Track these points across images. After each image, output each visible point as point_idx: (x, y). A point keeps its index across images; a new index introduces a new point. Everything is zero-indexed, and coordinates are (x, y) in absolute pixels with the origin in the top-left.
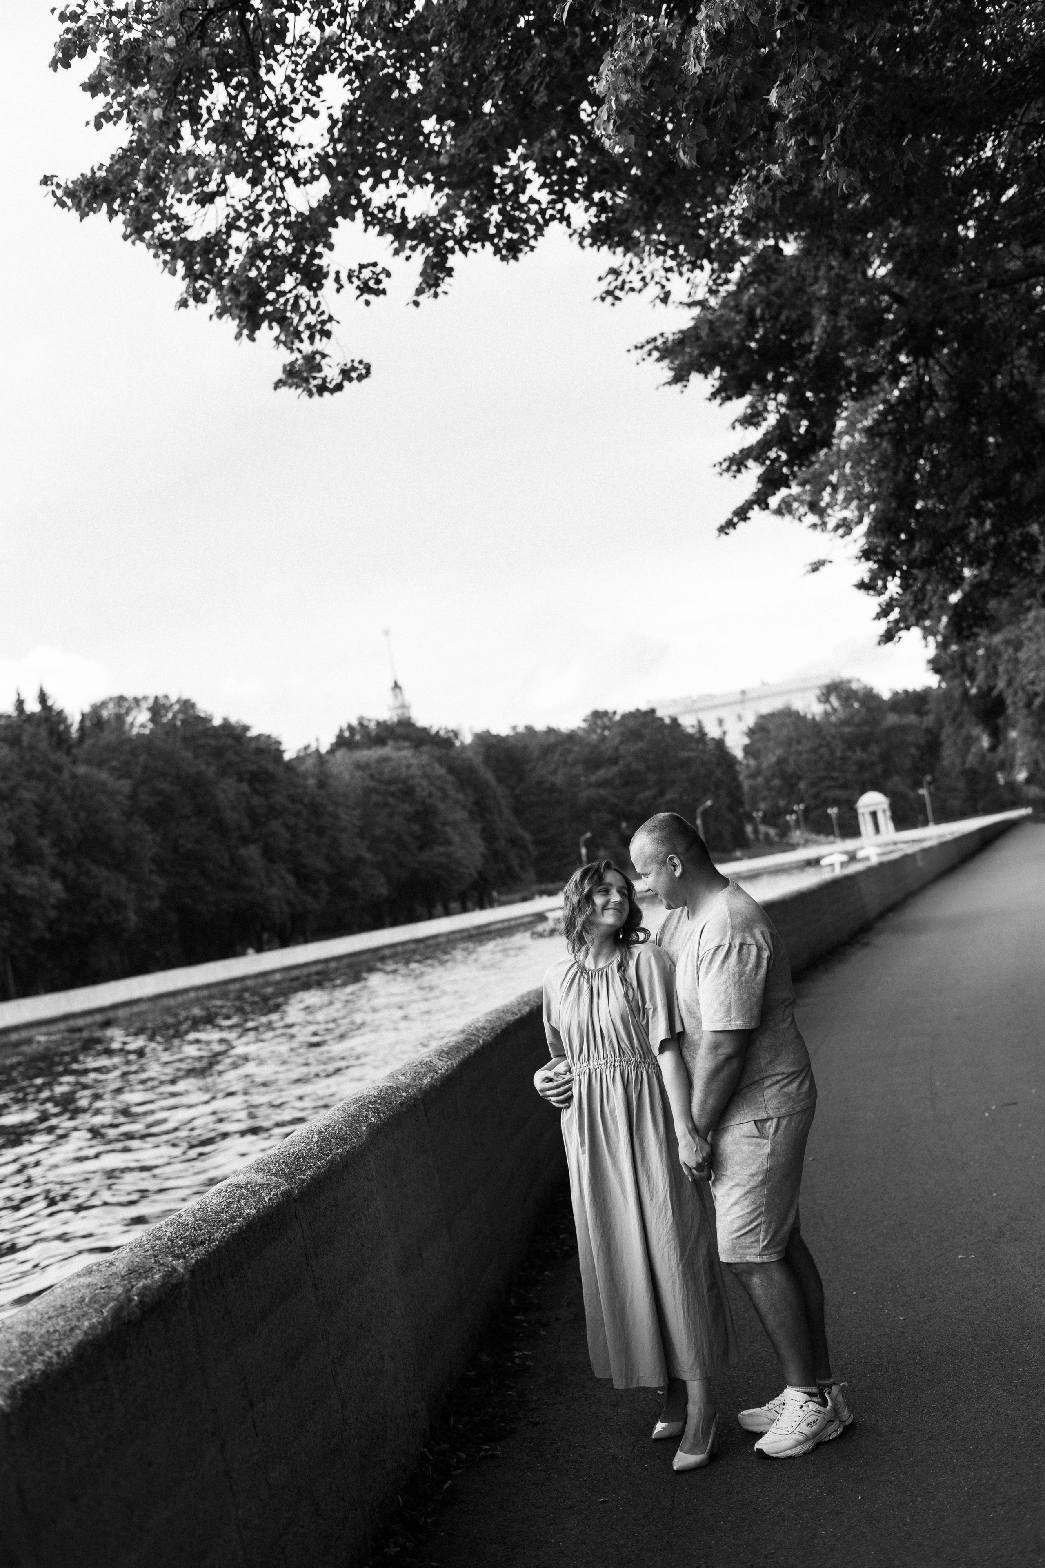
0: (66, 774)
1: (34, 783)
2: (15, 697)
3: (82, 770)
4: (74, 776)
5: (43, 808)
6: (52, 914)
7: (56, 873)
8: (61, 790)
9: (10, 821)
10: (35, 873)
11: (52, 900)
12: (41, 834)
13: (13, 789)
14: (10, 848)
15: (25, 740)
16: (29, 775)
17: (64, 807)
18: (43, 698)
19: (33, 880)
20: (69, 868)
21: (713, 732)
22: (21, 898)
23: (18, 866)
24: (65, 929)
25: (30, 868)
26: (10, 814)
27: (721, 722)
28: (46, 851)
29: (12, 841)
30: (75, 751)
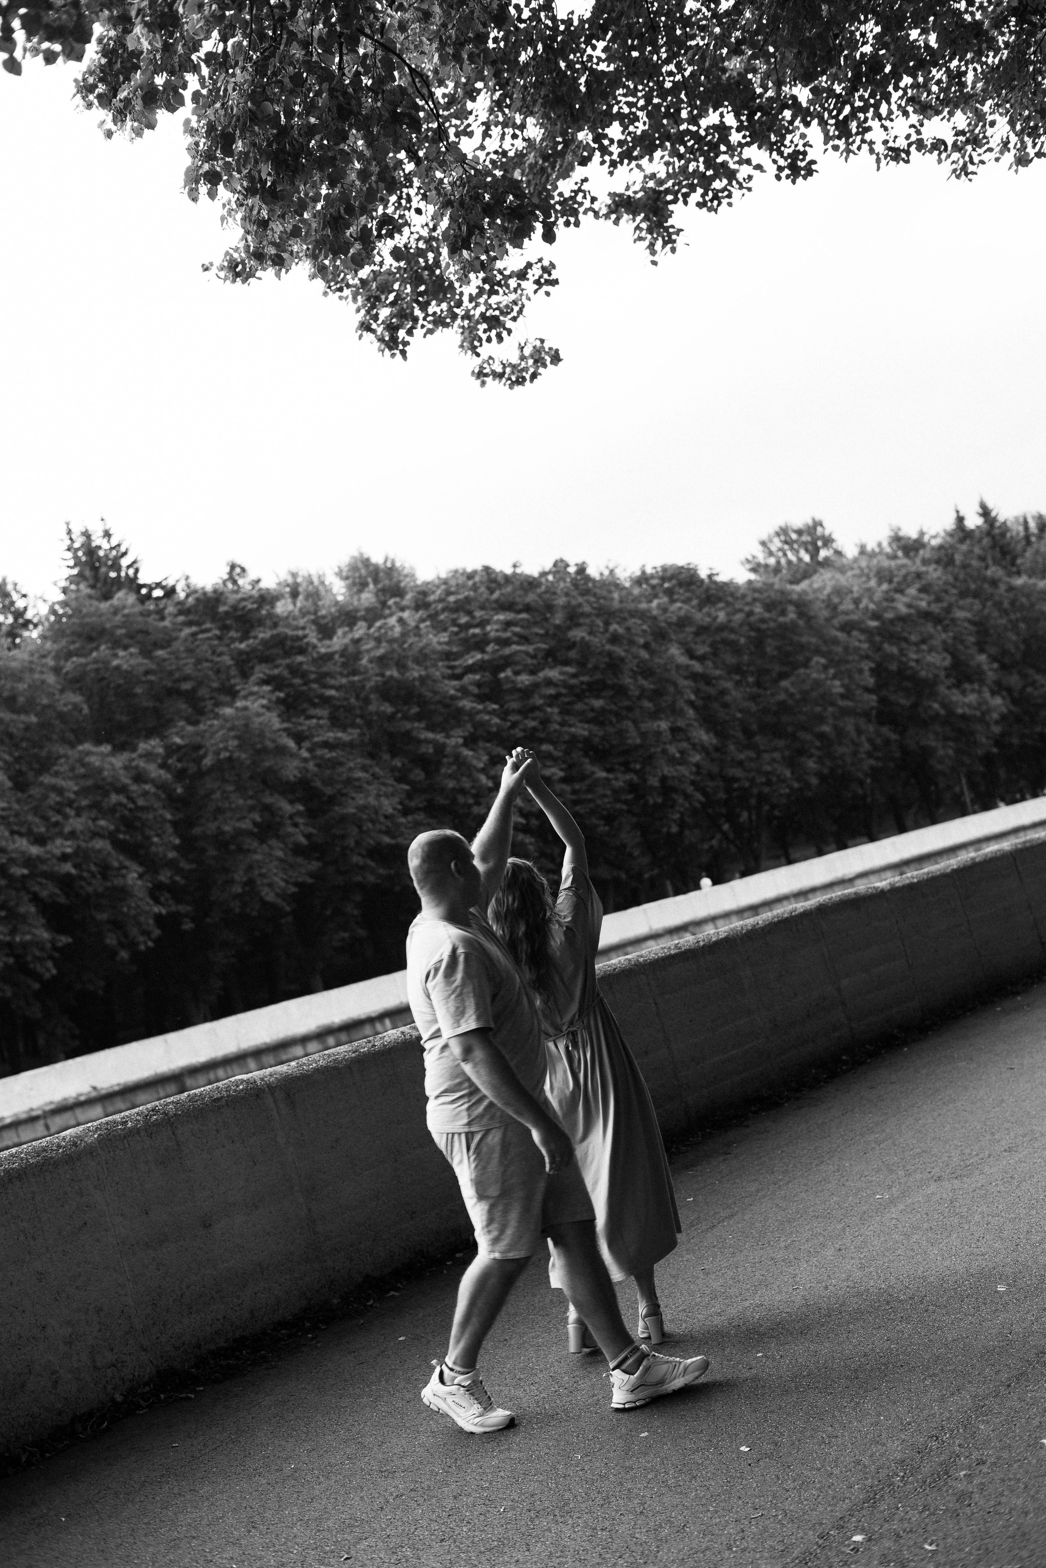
0: (1002, 588)
1: (969, 601)
2: (954, 515)
4: (1011, 589)
5: (981, 627)
6: (997, 730)
7: (998, 688)
8: (998, 605)
9: (944, 642)
10: (973, 691)
11: (995, 716)
12: (982, 650)
13: (948, 610)
14: (946, 669)
15: (958, 558)
16: (963, 594)
17: (1004, 621)
18: (985, 512)
19: (972, 698)
22: (963, 717)
23: (958, 685)
24: (1015, 741)
25: (967, 686)
26: (944, 636)
28: (985, 667)
29: (948, 662)
30: (1019, 561)
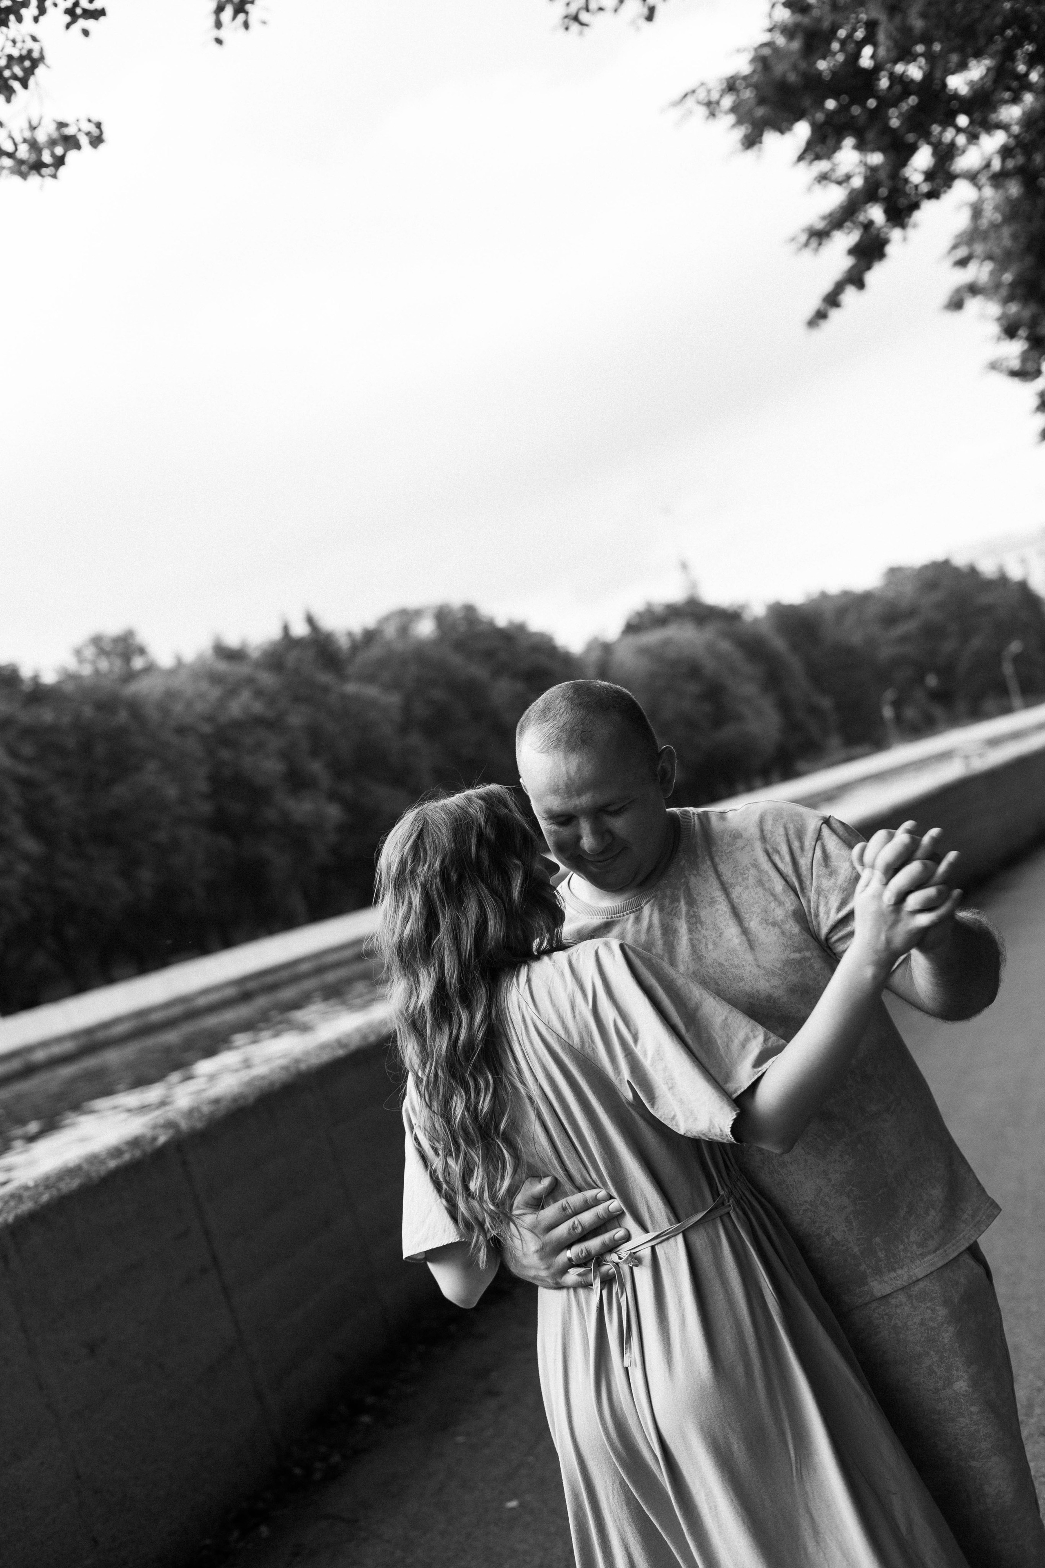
0: (334, 694)
1: (301, 707)
3: (351, 688)
4: (343, 695)
5: (314, 732)
6: (333, 838)
7: (333, 796)
8: (331, 712)
9: (279, 748)
10: (310, 799)
11: (331, 824)
12: (313, 758)
13: (282, 715)
14: (282, 776)
15: (291, 664)
17: (336, 728)
18: (311, 621)
19: (309, 806)
20: (347, 789)
21: (1015, 573)
22: (299, 826)
23: (292, 793)
25: (304, 794)
26: (278, 742)
27: (1023, 561)
28: (320, 774)
29: (283, 769)
30: (347, 670)
